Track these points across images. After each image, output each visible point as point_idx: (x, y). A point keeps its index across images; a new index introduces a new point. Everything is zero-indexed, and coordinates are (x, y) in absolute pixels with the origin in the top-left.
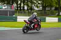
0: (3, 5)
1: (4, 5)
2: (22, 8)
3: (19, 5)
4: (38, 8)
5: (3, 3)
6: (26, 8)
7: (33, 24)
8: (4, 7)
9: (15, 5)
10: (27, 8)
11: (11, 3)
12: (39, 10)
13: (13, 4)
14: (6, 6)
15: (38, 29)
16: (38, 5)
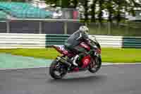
0: (53, 9)
1: (56, 10)
2: (96, 16)
3: (90, 10)
4: (134, 15)
5: (53, 5)
6: (106, 15)
7: (77, 56)
8: (55, 15)
9: (81, 9)
10: (108, 16)
11: (72, 4)
12: (136, 21)
13: (75, 7)
14: (60, 12)
15: (93, 69)
16: (135, 9)
